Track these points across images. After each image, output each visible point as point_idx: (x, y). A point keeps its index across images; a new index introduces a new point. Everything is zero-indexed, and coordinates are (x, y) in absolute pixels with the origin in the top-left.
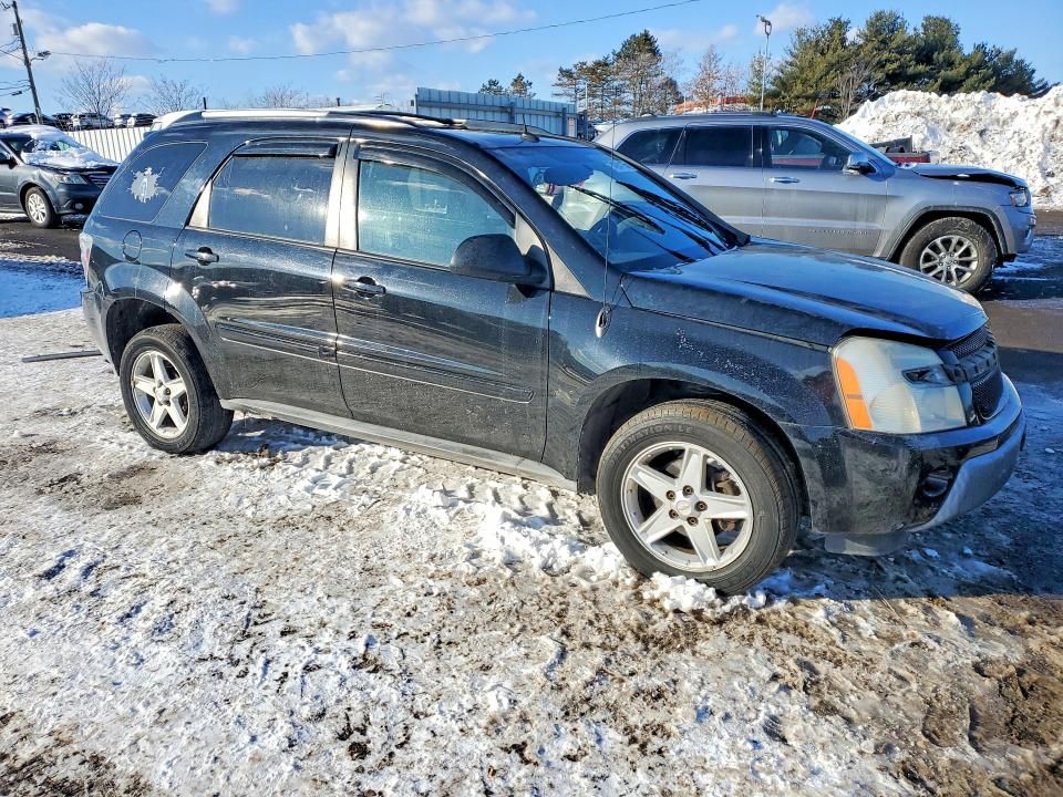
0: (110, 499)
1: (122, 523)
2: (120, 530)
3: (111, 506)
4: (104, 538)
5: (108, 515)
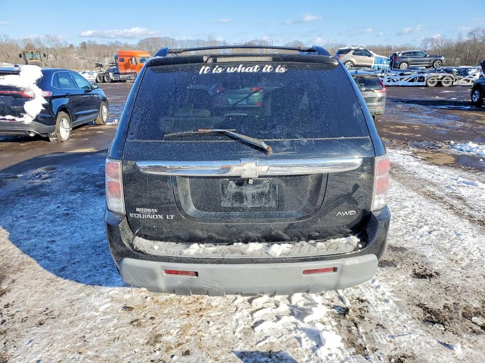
0: (402, 252)
1: (402, 240)
2: (404, 238)
3: (402, 249)
4: (411, 237)
5: (405, 246)
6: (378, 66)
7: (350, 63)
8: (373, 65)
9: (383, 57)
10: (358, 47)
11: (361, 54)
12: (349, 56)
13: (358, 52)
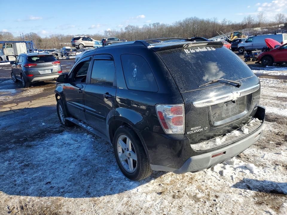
6: (97, 46)
7: (81, 45)
8: (94, 45)
9: (98, 41)
10: (84, 36)
11: (86, 40)
12: (80, 41)
13: (84, 39)
